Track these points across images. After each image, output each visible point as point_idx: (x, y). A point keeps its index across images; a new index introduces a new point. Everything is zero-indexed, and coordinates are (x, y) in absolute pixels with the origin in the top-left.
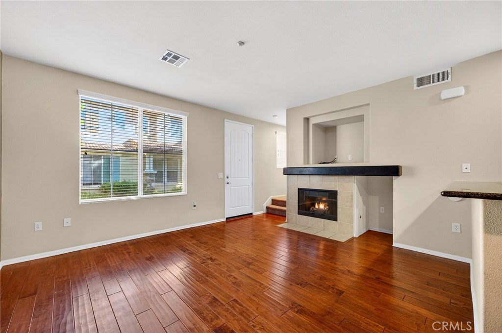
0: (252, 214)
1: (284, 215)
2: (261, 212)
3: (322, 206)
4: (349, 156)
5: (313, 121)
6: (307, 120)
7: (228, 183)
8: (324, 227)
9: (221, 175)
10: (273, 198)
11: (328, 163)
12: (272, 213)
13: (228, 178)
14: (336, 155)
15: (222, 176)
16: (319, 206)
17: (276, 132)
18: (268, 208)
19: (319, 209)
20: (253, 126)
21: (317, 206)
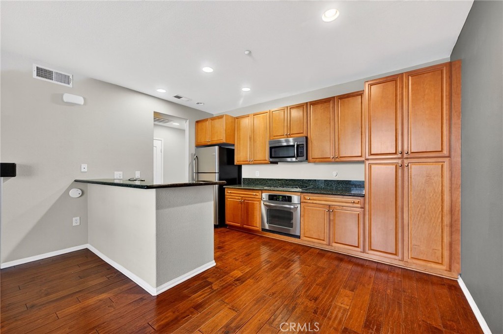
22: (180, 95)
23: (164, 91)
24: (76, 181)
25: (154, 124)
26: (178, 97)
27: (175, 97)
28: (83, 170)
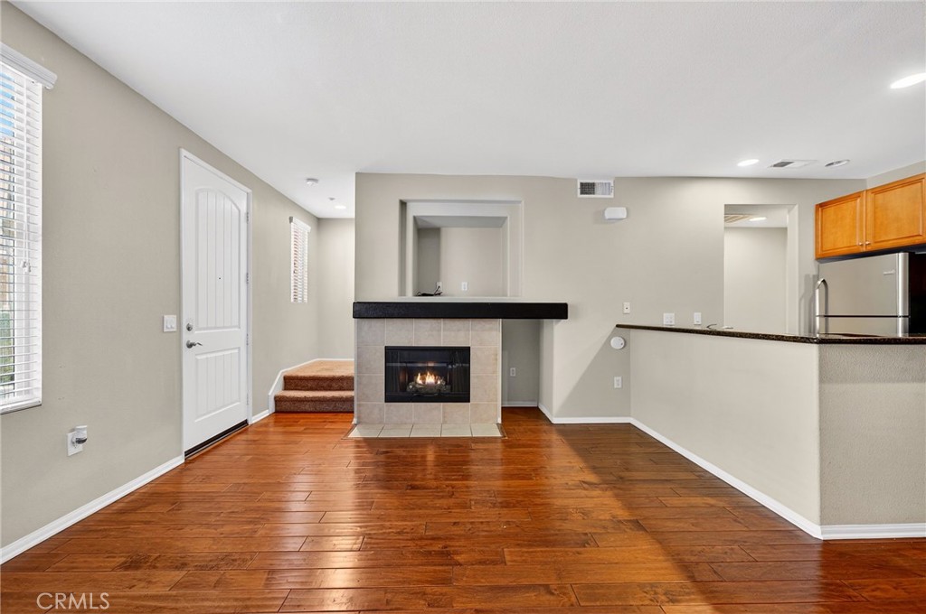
0: (245, 422)
1: (349, 409)
2: (266, 413)
3: (430, 379)
4: (463, 284)
5: (414, 211)
6: (403, 204)
7: (190, 346)
8: (444, 417)
9: (170, 322)
10: (287, 374)
11: (432, 295)
12: (296, 409)
13: (189, 329)
14: (439, 281)
15: (174, 325)
16: (423, 379)
17: (291, 220)
18: (278, 400)
19: (426, 386)
20: (249, 191)
21: (419, 380)
22: (786, 159)
23: (755, 161)
24: (618, 326)
25: (726, 228)
26: (783, 164)
27: (775, 166)
28: (626, 311)
